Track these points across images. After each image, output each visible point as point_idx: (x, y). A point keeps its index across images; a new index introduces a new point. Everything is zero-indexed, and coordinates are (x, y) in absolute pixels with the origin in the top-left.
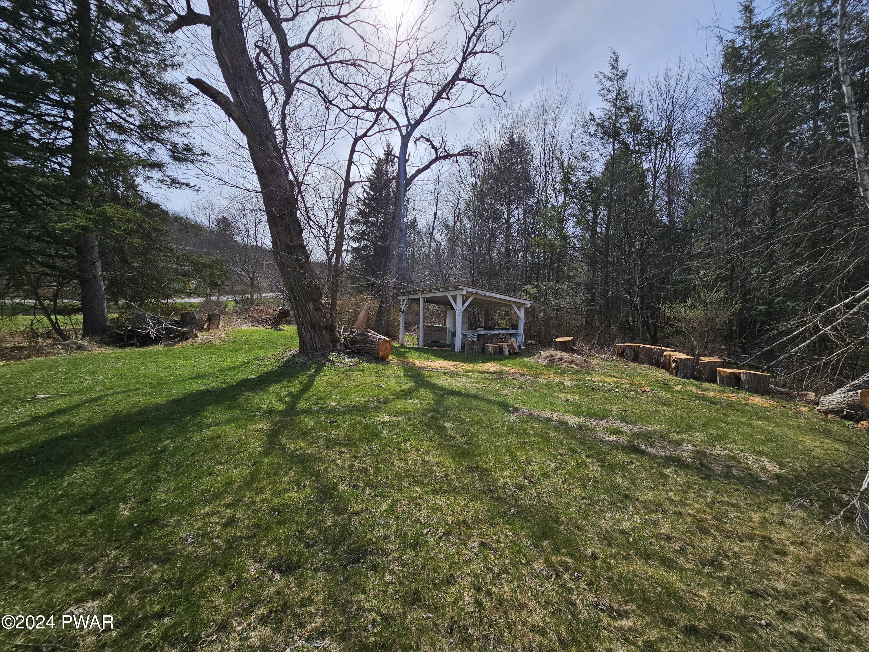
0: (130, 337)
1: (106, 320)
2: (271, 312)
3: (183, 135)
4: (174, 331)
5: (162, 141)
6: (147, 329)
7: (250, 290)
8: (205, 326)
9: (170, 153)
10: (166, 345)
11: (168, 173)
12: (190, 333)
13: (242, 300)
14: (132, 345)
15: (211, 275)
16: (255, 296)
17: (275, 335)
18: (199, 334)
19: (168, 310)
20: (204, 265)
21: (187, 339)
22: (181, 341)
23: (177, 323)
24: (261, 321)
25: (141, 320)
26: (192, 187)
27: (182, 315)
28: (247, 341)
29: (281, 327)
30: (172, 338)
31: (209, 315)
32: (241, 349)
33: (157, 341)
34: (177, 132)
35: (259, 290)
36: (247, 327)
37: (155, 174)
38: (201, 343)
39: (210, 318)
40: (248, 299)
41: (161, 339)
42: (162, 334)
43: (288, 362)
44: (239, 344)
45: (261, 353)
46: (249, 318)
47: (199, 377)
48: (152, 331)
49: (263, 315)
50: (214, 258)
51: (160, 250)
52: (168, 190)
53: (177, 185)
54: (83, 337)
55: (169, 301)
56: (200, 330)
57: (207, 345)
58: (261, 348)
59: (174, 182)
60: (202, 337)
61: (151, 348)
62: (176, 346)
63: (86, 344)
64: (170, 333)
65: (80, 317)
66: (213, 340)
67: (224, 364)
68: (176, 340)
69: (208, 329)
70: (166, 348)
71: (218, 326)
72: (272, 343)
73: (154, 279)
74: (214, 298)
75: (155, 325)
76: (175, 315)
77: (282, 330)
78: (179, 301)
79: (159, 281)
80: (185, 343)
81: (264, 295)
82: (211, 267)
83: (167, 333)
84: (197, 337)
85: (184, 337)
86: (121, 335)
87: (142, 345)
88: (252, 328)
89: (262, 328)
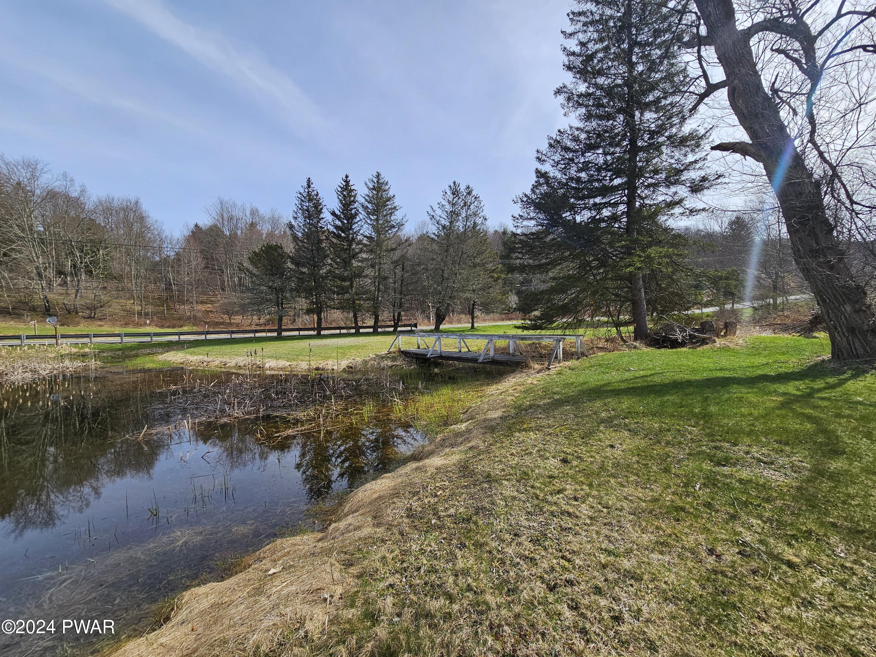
0: (664, 341)
1: (647, 329)
2: (801, 318)
3: (700, 168)
4: (695, 337)
5: (683, 183)
6: (675, 335)
7: (772, 294)
8: (722, 334)
9: (689, 189)
10: (690, 348)
11: (687, 206)
12: (709, 339)
13: (762, 306)
14: (665, 347)
15: (728, 285)
16: (779, 300)
17: (803, 342)
18: (717, 340)
19: (690, 319)
20: (721, 278)
21: (707, 343)
22: (702, 345)
23: (697, 330)
24: (785, 329)
25: (670, 328)
26: (707, 210)
27: (702, 324)
28: (767, 347)
29: (815, 334)
30: (694, 343)
31: (726, 323)
32: (760, 354)
33: (682, 344)
34: (694, 169)
35: (786, 293)
36: (767, 335)
37: (677, 210)
38: (720, 348)
39: (726, 326)
40: (769, 304)
41: (685, 343)
42: (686, 339)
43: (816, 365)
44: (758, 349)
45: (782, 358)
46: (769, 325)
47: (721, 369)
48: (679, 336)
49: (788, 322)
50: (730, 269)
51: (683, 271)
52: (687, 219)
53: (695, 213)
54: (636, 339)
55: (689, 312)
56: (717, 336)
57: (725, 349)
58: (784, 354)
59: (692, 212)
60: (719, 342)
61: (679, 350)
62: (698, 349)
63: (638, 345)
64: (693, 339)
65: (631, 328)
66: (731, 345)
67: (743, 364)
68: (698, 344)
69: (725, 335)
70: (691, 350)
71: (735, 333)
72: (798, 350)
73: (677, 295)
74: (728, 307)
75: (681, 332)
76: (695, 324)
77: (815, 337)
78: (697, 311)
79: (681, 296)
80: (705, 347)
81: (792, 297)
82: (727, 278)
83: (690, 338)
84: (715, 342)
85: (704, 342)
86: (658, 339)
87: (672, 348)
88: (773, 335)
89: (786, 336)
